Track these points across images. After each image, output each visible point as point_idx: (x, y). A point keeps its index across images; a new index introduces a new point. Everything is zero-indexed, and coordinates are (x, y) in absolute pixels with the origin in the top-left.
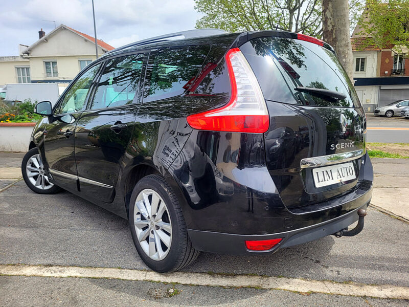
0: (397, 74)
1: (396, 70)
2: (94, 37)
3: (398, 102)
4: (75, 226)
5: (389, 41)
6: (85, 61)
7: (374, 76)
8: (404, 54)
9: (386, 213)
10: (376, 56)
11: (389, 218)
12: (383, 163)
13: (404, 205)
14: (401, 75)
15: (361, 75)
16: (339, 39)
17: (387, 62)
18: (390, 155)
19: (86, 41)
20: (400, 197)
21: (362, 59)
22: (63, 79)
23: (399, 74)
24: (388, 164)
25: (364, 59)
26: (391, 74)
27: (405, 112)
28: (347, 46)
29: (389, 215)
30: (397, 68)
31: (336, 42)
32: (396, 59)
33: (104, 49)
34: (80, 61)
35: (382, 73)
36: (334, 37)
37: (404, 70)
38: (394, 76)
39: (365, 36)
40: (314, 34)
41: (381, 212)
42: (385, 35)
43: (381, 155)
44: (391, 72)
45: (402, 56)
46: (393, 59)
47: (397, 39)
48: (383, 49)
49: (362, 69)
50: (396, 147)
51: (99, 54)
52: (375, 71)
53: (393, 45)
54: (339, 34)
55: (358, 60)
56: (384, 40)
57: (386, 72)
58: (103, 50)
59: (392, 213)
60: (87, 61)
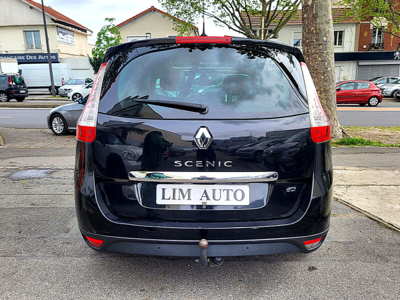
0: (375, 48)
1: (374, 44)
2: (41, 4)
3: (376, 79)
4: (23, 252)
5: (368, 14)
6: (31, 31)
7: (352, 50)
8: (384, 27)
9: (375, 220)
10: (354, 29)
11: (378, 226)
12: (366, 153)
13: (392, 208)
14: (380, 50)
15: (339, 50)
16: (320, 14)
17: (365, 35)
18: (371, 142)
19: (31, 8)
20: (386, 198)
21: (340, 32)
22: (6, 53)
23: (378, 48)
24: (370, 155)
25: (342, 32)
26: (370, 48)
27: (383, 90)
28: (328, 23)
29: (379, 222)
30: (376, 42)
31: (316, 18)
32: (375, 32)
33: (53, 17)
34: (25, 31)
35: (360, 47)
36: (314, 12)
37: (383, 44)
38: (373, 51)
39: (343, 7)
40: (290, 4)
41: (369, 218)
42: (364, 6)
43: (362, 143)
44: (369, 47)
45: (381, 29)
46: (372, 32)
47: (377, 11)
48: (362, 21)
49: (340, 43)
50: (377, 131)
51: (47, 24)
52: (353, 45)
53: (372, 18)
54: (319, 10)
55: (335, 33)
56: (363, 11)
57: (365, 47)
58: (53, 20)
59: (381, 219)
60: (33, 31)
